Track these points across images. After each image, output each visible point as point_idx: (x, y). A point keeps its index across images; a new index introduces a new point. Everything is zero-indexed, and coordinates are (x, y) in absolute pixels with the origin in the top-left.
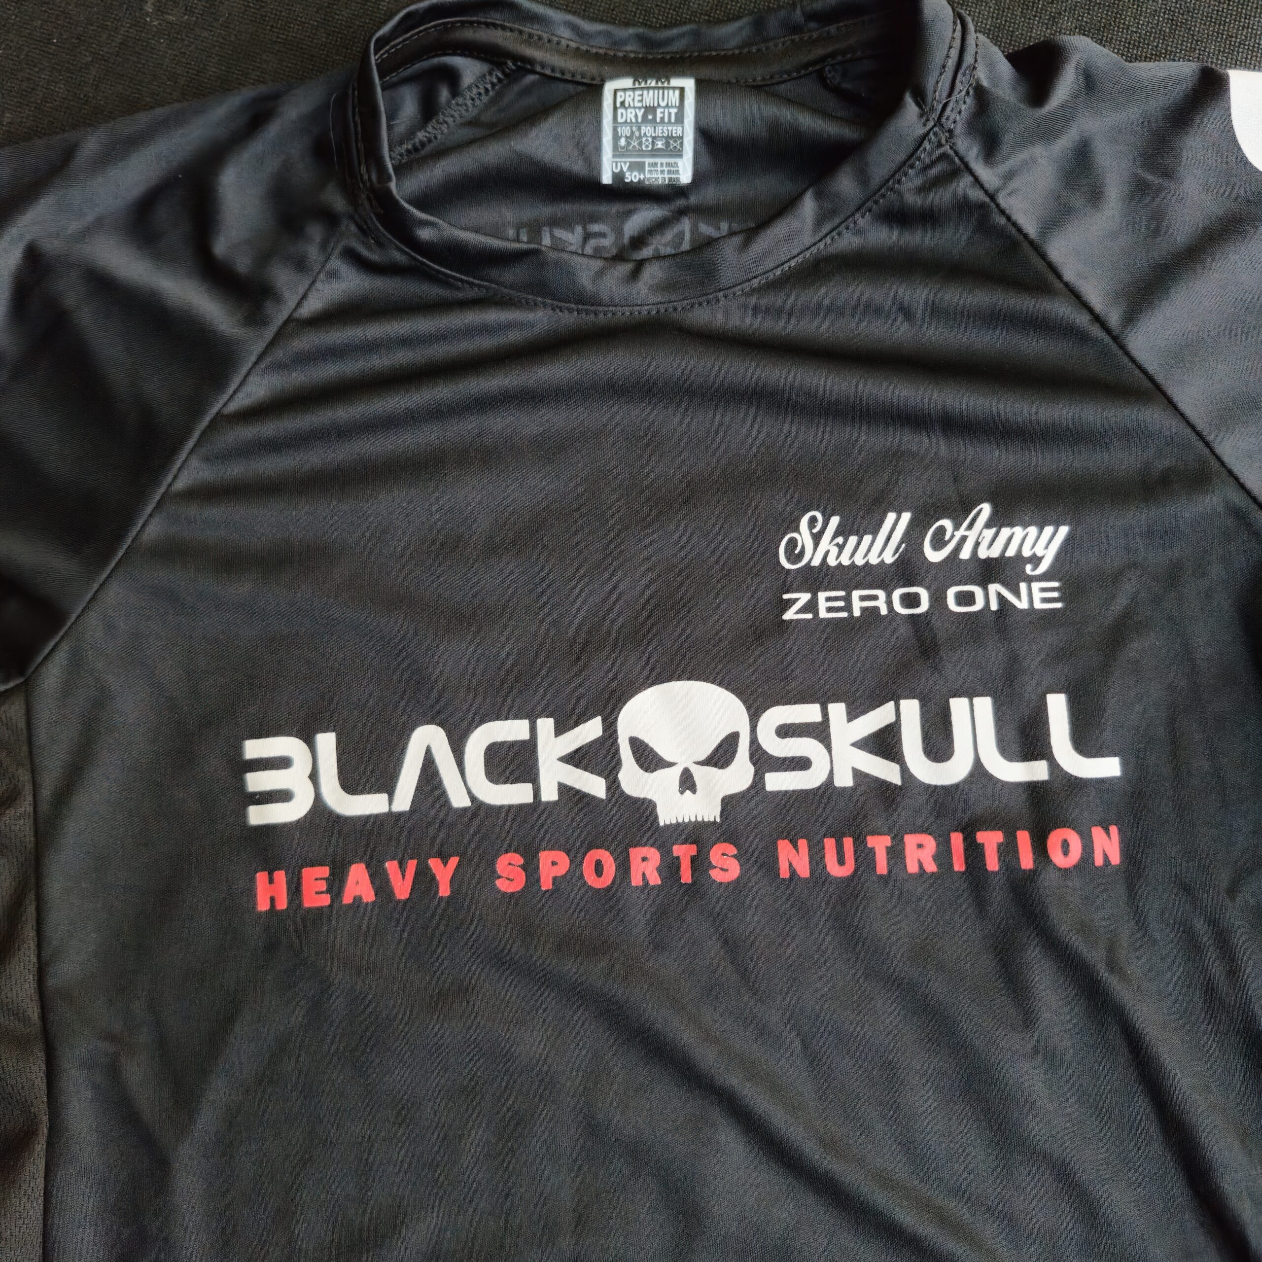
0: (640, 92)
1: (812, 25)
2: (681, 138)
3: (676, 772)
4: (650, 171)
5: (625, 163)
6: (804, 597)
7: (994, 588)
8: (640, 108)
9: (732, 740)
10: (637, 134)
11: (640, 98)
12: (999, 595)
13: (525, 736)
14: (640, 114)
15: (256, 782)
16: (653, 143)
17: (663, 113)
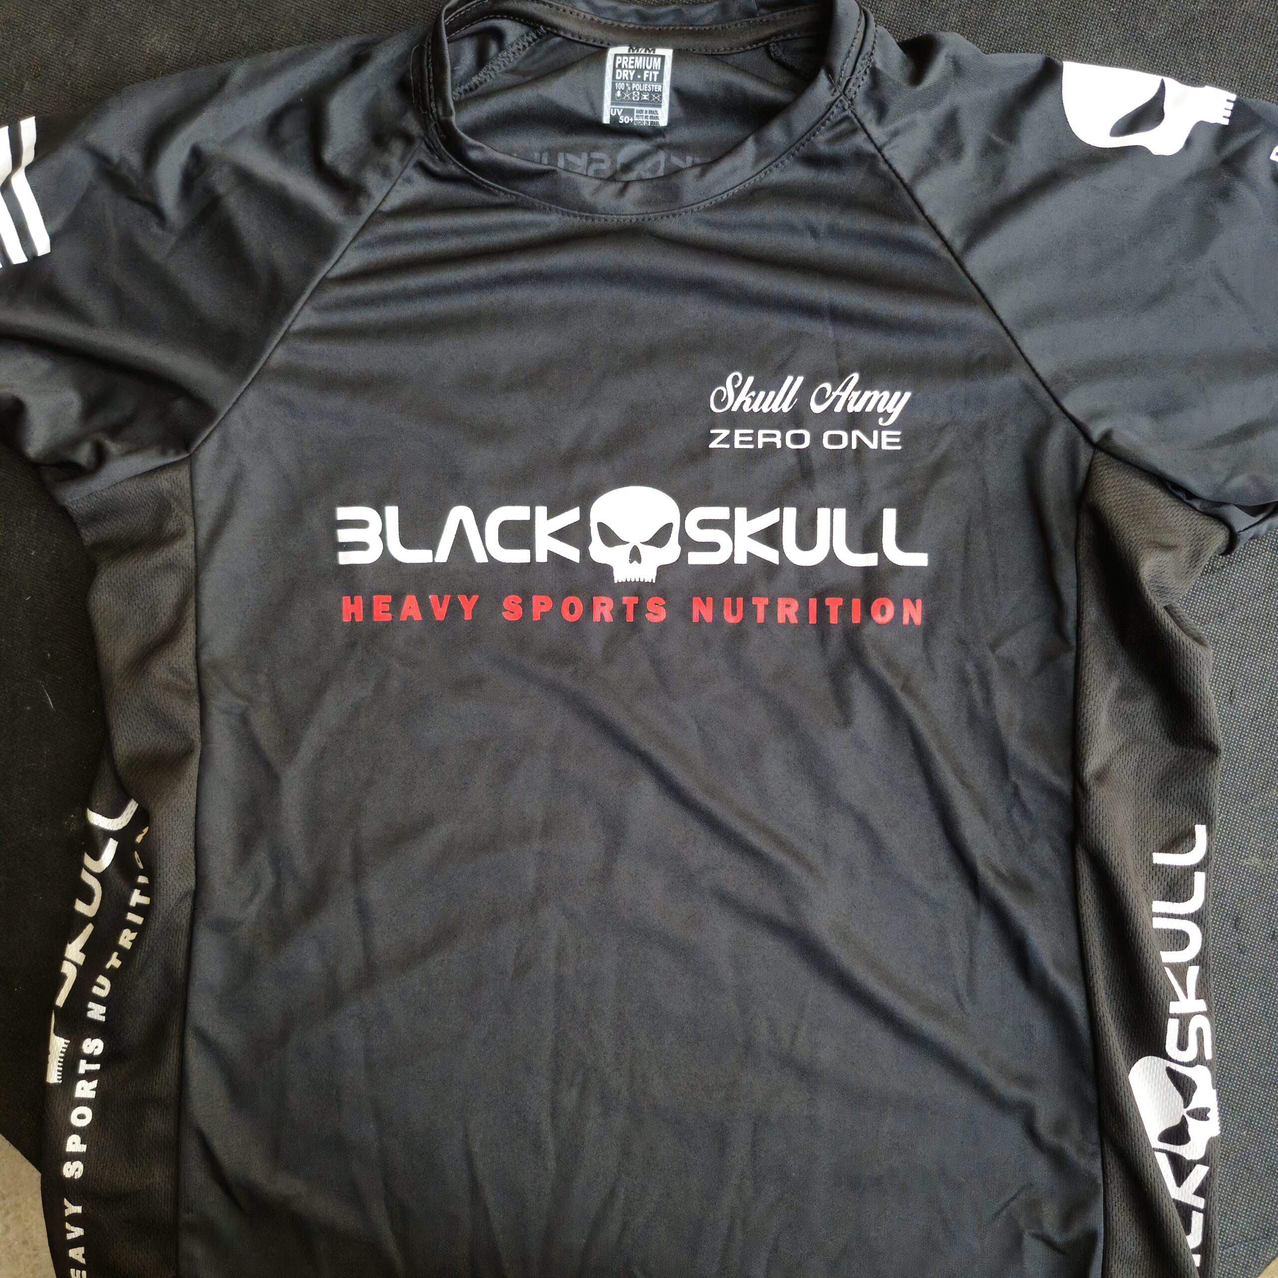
0: (633, 58)
1: (762, 11)
2: (660, 93)
3: (627, 549)
4: (638, 116)
5: (620, 109)
6: (725, 433)
7: (856, 433)
8: (632, 70)
9: (668, 527)
10: (629, 88)
11: (633, 62)
12: (858, 438)
13: (527, 517)
14: (632, 74)
15: (344, 535)
16: (640, 96)
17: (648, 74)
